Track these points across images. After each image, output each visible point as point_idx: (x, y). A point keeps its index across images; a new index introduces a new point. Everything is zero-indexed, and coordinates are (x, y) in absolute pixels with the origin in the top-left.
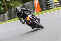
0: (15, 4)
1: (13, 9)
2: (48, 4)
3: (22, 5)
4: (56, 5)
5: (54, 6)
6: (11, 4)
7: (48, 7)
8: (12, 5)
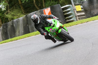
0: (13, 15)
1: (10, 23)
2: (65, 14)
3: (25, 16)
4: (78, 16)
5: (76, 17)
6: (7, 15)
7: (66, 19)
8: (9, 16)
